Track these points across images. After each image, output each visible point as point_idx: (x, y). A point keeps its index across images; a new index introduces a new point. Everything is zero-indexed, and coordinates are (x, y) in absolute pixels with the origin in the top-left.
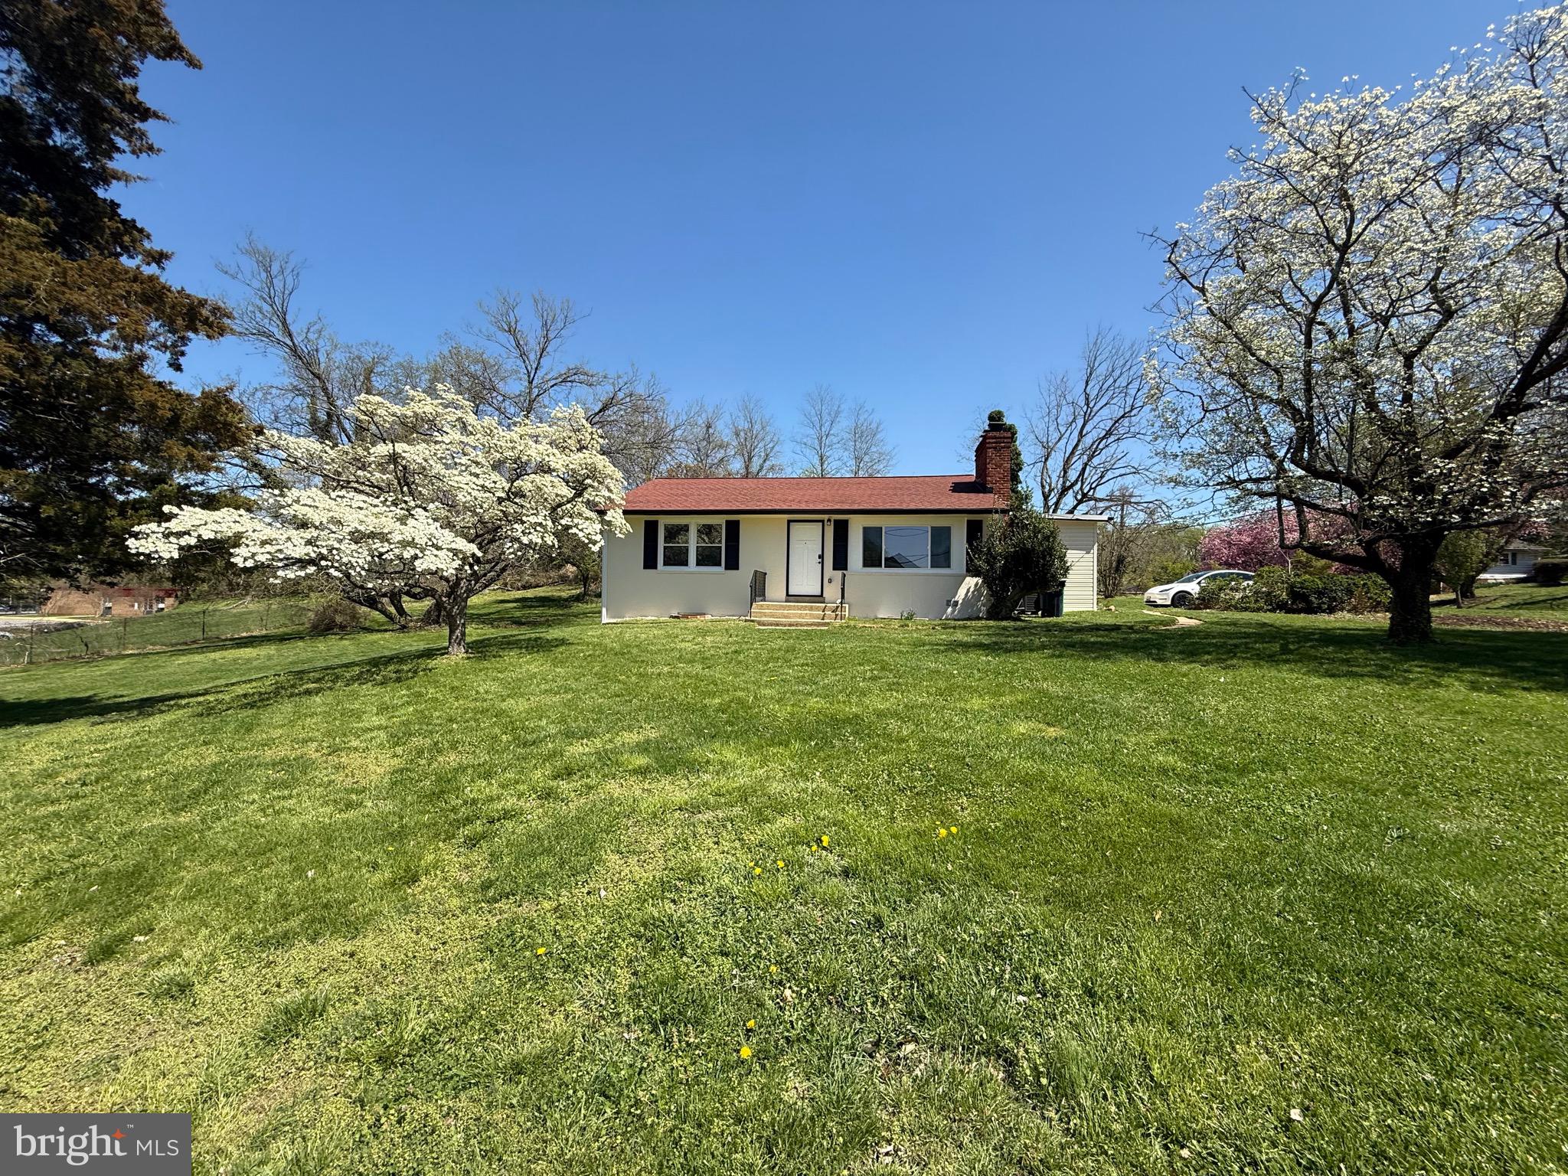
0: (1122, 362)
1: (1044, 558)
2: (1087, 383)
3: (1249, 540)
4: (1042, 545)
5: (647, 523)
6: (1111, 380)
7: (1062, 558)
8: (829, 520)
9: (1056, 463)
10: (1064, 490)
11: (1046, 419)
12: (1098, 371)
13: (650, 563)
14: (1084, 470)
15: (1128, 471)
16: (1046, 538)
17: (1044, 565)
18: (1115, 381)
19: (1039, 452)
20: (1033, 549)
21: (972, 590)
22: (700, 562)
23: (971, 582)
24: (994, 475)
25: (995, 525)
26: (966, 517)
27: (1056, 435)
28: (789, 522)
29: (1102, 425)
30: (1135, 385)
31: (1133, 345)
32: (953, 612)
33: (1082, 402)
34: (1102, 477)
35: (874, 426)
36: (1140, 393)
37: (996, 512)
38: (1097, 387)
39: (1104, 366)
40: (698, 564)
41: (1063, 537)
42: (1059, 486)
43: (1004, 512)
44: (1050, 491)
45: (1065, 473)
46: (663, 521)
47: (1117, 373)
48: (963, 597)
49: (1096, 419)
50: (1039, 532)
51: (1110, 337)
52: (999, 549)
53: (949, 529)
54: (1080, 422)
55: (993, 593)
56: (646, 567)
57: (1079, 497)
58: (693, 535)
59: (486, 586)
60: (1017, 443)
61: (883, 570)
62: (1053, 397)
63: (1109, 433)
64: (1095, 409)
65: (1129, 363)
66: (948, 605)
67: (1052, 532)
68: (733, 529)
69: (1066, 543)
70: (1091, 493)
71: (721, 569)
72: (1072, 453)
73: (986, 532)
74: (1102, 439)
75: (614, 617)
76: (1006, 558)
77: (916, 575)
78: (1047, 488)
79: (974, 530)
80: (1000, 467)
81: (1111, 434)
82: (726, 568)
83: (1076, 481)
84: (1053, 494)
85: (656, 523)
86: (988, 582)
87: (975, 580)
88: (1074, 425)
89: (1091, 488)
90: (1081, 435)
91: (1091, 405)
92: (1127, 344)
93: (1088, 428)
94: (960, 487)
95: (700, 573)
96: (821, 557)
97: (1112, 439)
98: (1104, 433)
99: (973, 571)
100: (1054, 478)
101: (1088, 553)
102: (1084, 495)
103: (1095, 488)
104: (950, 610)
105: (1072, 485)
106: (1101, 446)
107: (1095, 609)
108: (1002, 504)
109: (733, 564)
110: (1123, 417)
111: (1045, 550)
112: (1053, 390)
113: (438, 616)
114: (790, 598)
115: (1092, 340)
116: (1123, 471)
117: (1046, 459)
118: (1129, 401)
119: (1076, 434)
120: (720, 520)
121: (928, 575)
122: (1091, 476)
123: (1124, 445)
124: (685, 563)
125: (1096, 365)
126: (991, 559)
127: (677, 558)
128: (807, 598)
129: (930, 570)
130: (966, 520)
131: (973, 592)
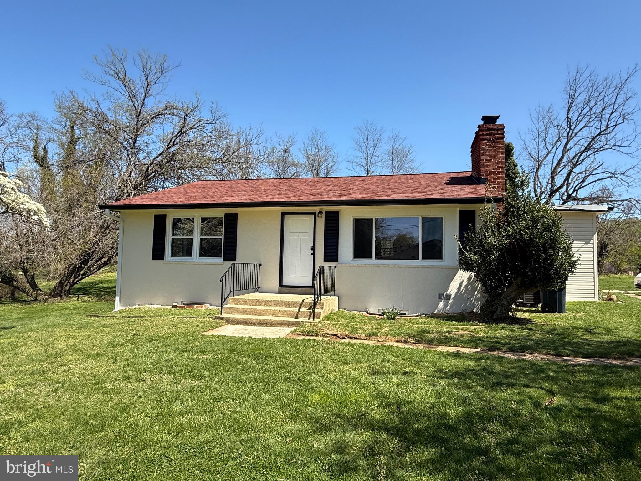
0: (597, 94)
1: (546, 251)
2: (569, 110)
4: (542, 236)
5: (157, 217)
6: (587, 109)
7: (567, 250)
8: (321, 213)
9: (545, 172)
10: (553, 193)
11: (537, 140)
12: (578, 101)
13: (158, 254)
14: (569, 175)
16: (548, 229)
17: (546, 260)
18: (591, 109)
19: (531, 165)
20: (532, 241)
21: (465, 283)
22: (204, 253)
23: (463, 276)
24: (489, 167)
25: (488, 213)
26: (457, 208)
27: (545, 152)
28: (283, 215)
30: (608, 111)
31: (605, 80)
32: (445, 306)
33: (565, 125)
34: (583, 181)
35: (407, 149)
36: (614, 115)
37: (489, 201)
38: (577, 114)
39: (583, 96)
40: (201, 255)
41: (566, 227)
42: (548, 189)
43: (497, 200)
44: (541, 193)
45: (553, 178)
46: (171, 215)
47: (592, 103)
48: (456, 291)
49: (576, 139)
50: (538, 221)
51: (587, 74)
52: (492, 240)
53: (441, 219)
54: (564, 141)
55: (487, 289)
56: (155, 257)
57: (565, 198)
58: (197, 227)
59: (100, 268)
60: (514, 157)
61: (374, 261)
62: (541, 123)
63: (587, 149)
64: (575, 132)
65: (602, 94)
66: (440, 298)
67: (554, 222)
68: (231, 222)
69: (570, 234)
70: (574, 195)
71: (220, 260)
72: (558, 164)
73: (479, 222)
74: (582, 152)
75: (126, 305)
76: (499, 250)
77: (407, 267)
78: (539, 191)
79: (467, 220)
80: (494, 158)
81: (589, 149)
82: (224, 260)
83: (563, 184)
84: (543, 196)
85: (164, 217)
86: (482, 277)
87: (468, 274)
88: (559, 143)
89: (574, 190)
90: (565, 151)
91: (572, 128)
92: (601, 79)
93: (571, 144)
94: (455, 181)
95: (202, 264)
96: (313, 248)
97: (590, 152)
98: (583, 148)
99: (466, 265)
100: (544, 185)
101: (587, 243)
102: (569, 196)
103: (577, 190)
104: (441, 304)
105: (561, 187)
106: (582, 158)
107: (597, 299)
108: (496, 193)
109: (230, 255)
110: (599, 134)
111: (546, 242)
112: (541, 118)
113: (61, 291)
114: (283, 288)
116: (600, 176)
117: (537, 170)
118: (604, 123)
119: (561, 148)
120: (220, 213)
121: (419, 267)
122: (574, 182)
123: (600, 157)
124: (190, 254)
125: (576, 96)
126: (485, 252)
127: (183, 249)
128: (299, 289)
129: (421, 262)
130: (458, 209)
131: (466, 286)
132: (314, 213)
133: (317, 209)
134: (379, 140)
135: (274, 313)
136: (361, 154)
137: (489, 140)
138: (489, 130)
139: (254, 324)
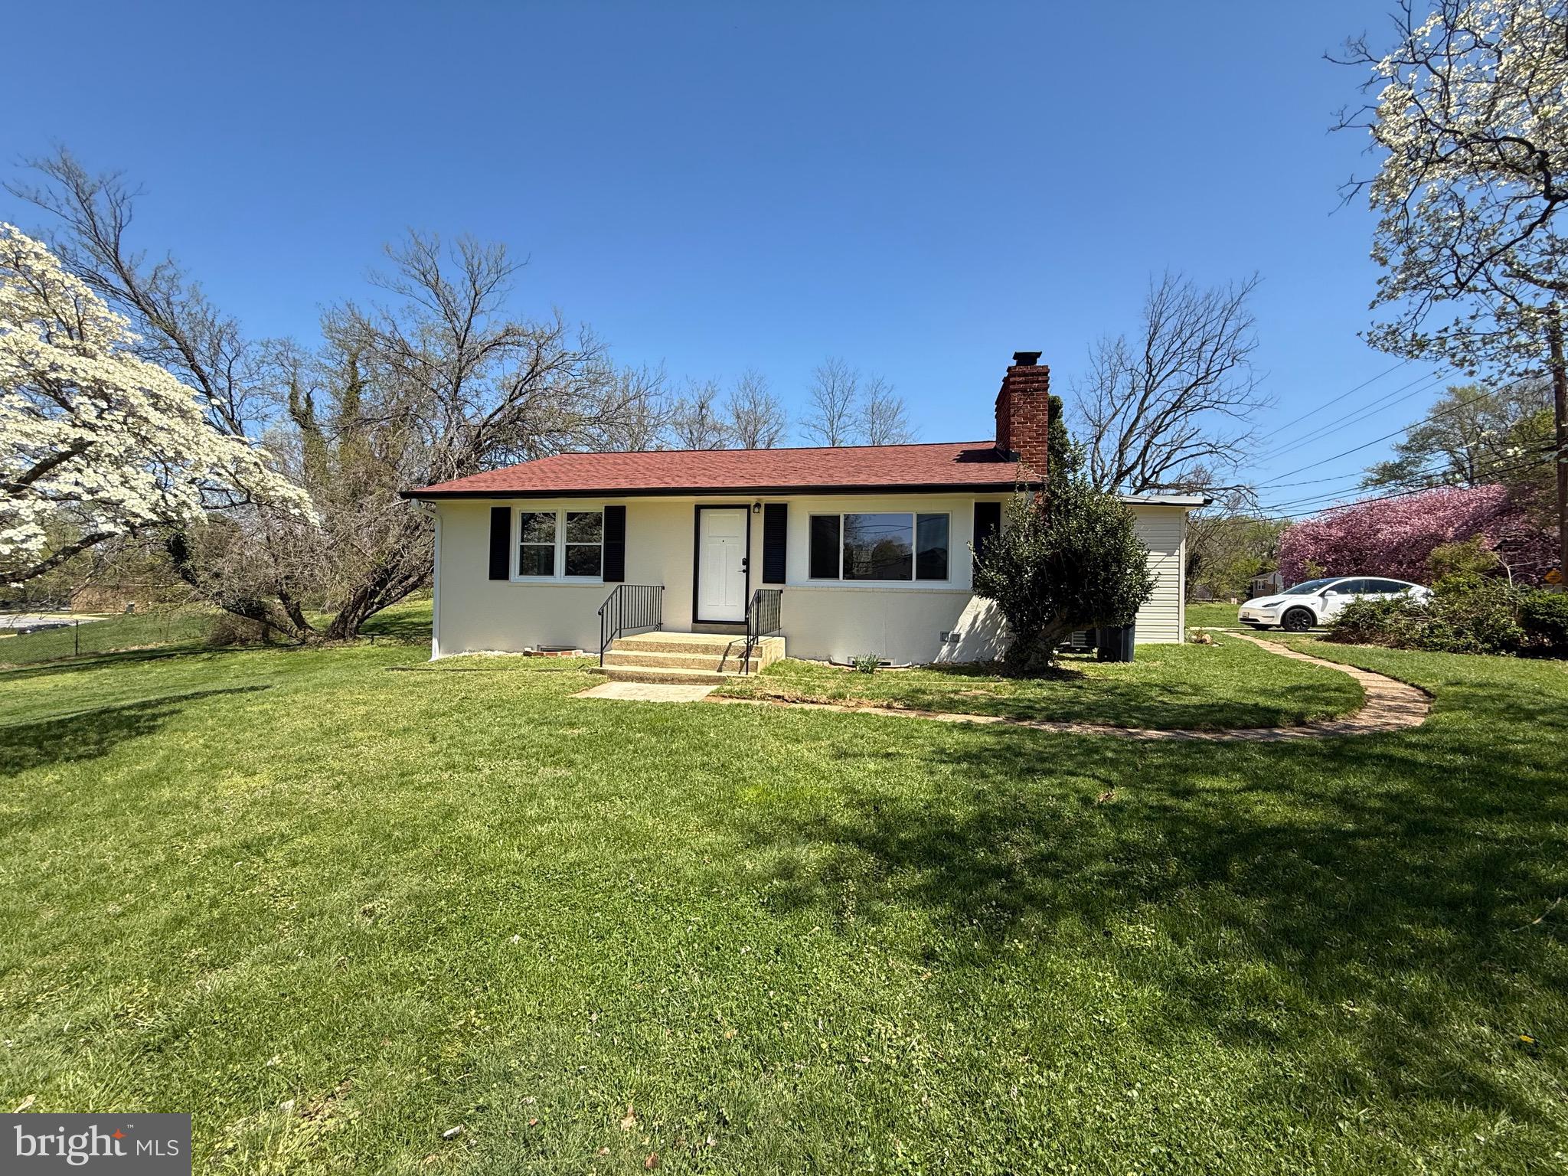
0: (1193, 319)
1: (1106, 568)
2: (1150, 344)
3: (1341, 534)
4: (1103, 544)
5: (495, 511)
6: (1178, 343)
7: (1139, 566)
8: (758, 505)
9: (1109, 444)
10: (1120, 476)
11: (1099, 392)
12: (1165, 330)
13: (499, 570)
14: (1146, 448)
15: (1201, 449)
16: (1111, 532)
17: (1106, 580)
18: (1184, 343)
19: (1089, 431)
20: (1087, 551)
21: (981, 617)
22: (572, 569)
23: (979, 606)
24: (1023, 434)
25: (1020, 507)
26: (973, 498)
27: (1111, 411)
28: (698, 509)
29: (1169, 395)
30: (1210, 347)
31: (1208, 297)
32: (952, 651)
33: (1143, 368)
34: (1168, 458)
36: (1219, 353)
37: (1022, 488)
38: (1162, 351)
39: (1172, 322)
40: (568, 573)
41: (1140, 530)
42: (1114, 470)
43: (1035, 487)
44: (1103, 477)
45: (1122, 454)
46: (518, 509)
47: (1187, 333)
48: (967, 628)
49: (1159, 392)
50: (1097, 520)
51: (1180, 286)
52: (1025, 550)
53: (946, 517)
54: (1141, 394)
55: (1015, 626)
56: (494, 575)
57: (1138, 483)
58: (561, 527)
59: (405, 593)
60: (1063, 419)
61: (841, 583)
62: (1106, 366)
63: (1175, 407)
64: (1158, 379)
65: (1203, 320)
66: (943, 640)
67: (1121, 522)
68: (616, 519)
69: (1145, 540)
70: (1153, 479)
71: (598, 580)
72: (1130, 431)
73: (1006, 521)
74: (1168, 413)
75: (449, 652)
76: (1036, 565)
77: (892, 591)
78: (1099, 472)
79: (987, 518)
80: (1031, 420)
81: (1179, 407)
82: (605, 580)
83: (1136, 463)
84: (1106, 480)
85: (507, 512)
86: (1009, 607)
87: (986, 602)
88: (1132, 397)
89: (1154, 472)
90: (1141, 410)
91: (1154, 373)
92: (1201, 295)
93: (1151, 399)
94: (970, 456)
95: (569, 586)
96: (746, 562)
97: (1179, 412)
98: (1170, 406)
99: (983, 588)
100: (1108, 463)
101: (1170, 555)
102: (1145, 481)
103: (1158, 472)
104: (945, 649)
105: (1133, 467)
106: (1167, 421)
107: (1182, 641)
108: (1033, 476)
109: (615, 572)
110: (1195, 384)
111: (1108, 553)
112: (1106, 358)
113: (344, 629)
114: (699, 624)
115: (1158, 287)
116: (1194, 451)
117: (1098, 440)
118: (1204, 366)
119: (1136, 405)
120: (597, 506)
121: (911, 591)
122: (1154, 458)
123: (1194, 420)
124: (549, 571)
125: (1162, 322)
126: (1013, 568)
127: (539, 563)
128: (725, 626)
129: (914, 584)
130: (974, 501)
131: (984, 621)
132: (747, 507)
133: (752, 500)
134: (851, 391)
135: (684, 664)
136: (821, 412)
137: (1024, 391)
138: (1024, 375)
139: (654, 681)
